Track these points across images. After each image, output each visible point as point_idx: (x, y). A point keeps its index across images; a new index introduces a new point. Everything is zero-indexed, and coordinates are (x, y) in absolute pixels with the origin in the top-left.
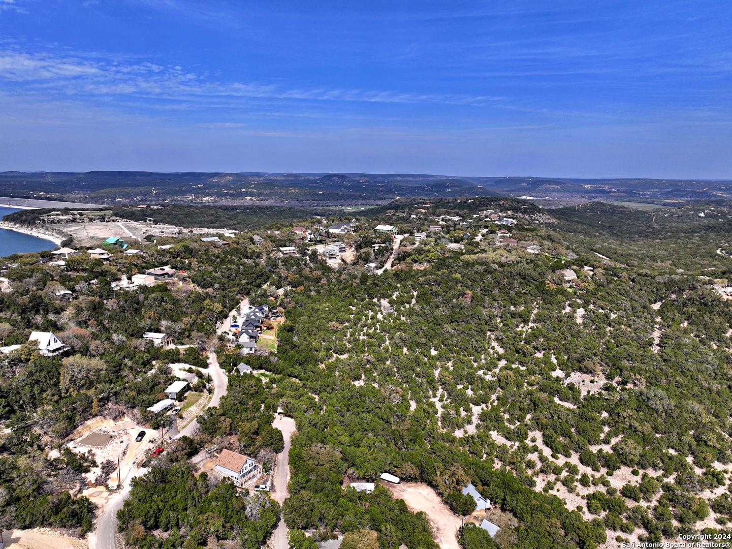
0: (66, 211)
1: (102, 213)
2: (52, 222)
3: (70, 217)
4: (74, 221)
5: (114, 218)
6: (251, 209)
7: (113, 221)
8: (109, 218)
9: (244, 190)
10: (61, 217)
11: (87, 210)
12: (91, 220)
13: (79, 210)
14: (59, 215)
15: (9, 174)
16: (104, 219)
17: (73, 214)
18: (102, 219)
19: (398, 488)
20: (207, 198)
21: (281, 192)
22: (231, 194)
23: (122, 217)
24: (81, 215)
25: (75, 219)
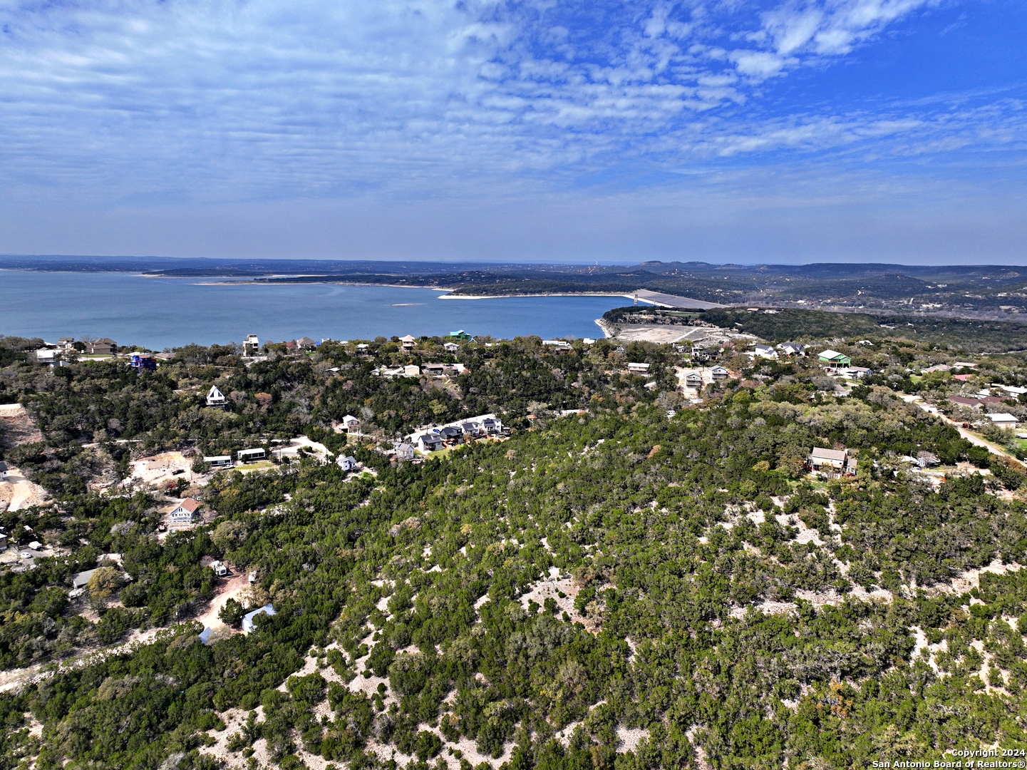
0: (652, 310)
1: (687, 315)
2: (633, 322)
3: (651, 317)
4: (654, 322)
5: (699, 322)
7: (696, 325)
8: (693, 321)
9: (1004, 294)
10: (643, 317)
12: (673, 322)
14: (641, 314)
16: (687, 321)
17: (656, 314)
20: (930, 306)
22: (976, 299)
23: (708, 320)
24: (664, 315)
25: (656, 319)
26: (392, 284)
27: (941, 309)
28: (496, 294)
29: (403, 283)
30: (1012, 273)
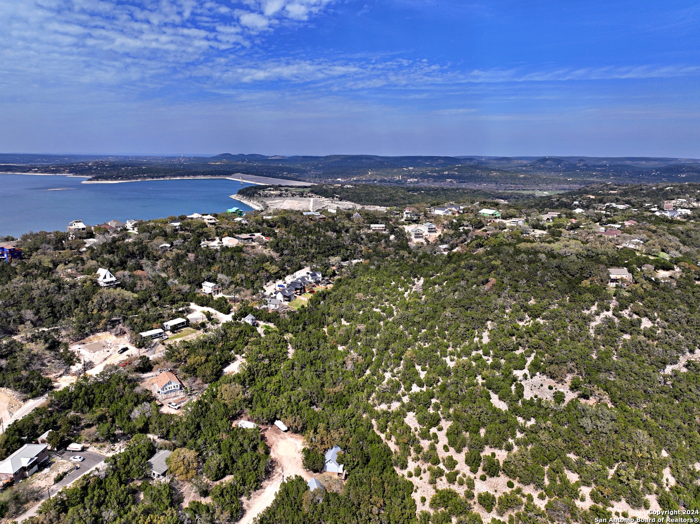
0: (276, 188)
1: (301, 190)
2: (266, 196)
3: (278, 192)
4: (280, 195)
5: (310, 194)
6: (436, 190)
7: (309, 197)
8: (306, 194)
9: (446, 173)
10: (272, 192)
11: (292, 187)
12: (293, 195)
13: (284, 187)
14: (270, 190)
15: (274, 158)
16: (303, 194)
17: (281, 190)
18: (302, 195)
19: (281, 435)
20: (412, 180)
21: (482, 175)
22: (434, 176)
23: (316, 193)
24: (286, 190)
25: (282, 194)
26: (24, 172)
27: (418, 182)
28: (130, 179)
29: (36, 172)
30: (440, 160)
